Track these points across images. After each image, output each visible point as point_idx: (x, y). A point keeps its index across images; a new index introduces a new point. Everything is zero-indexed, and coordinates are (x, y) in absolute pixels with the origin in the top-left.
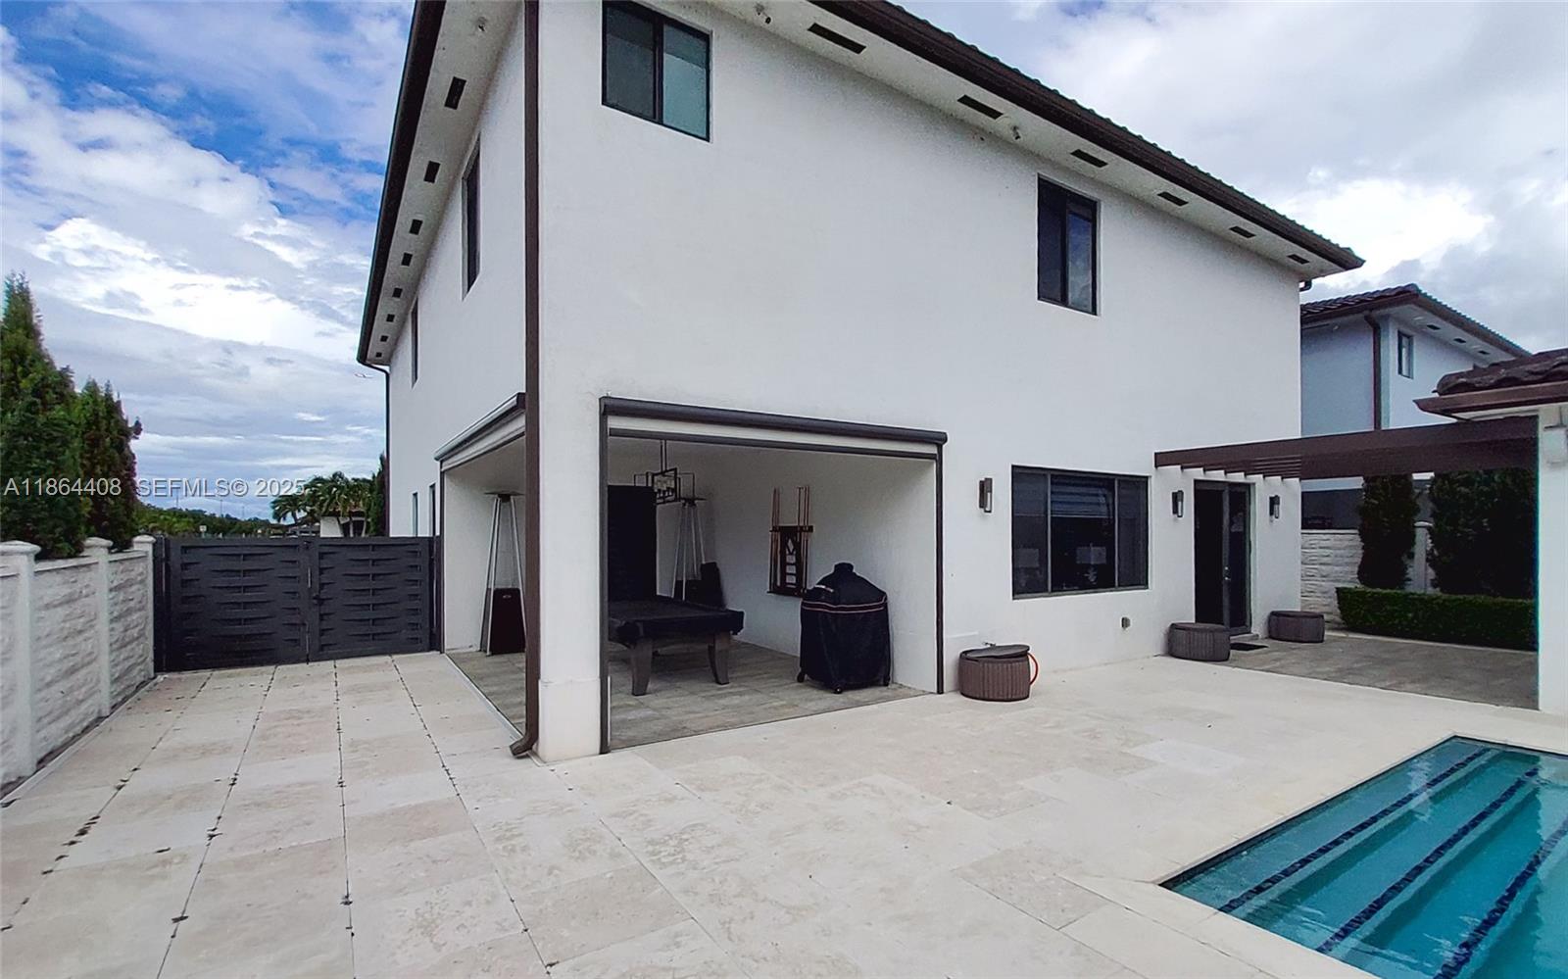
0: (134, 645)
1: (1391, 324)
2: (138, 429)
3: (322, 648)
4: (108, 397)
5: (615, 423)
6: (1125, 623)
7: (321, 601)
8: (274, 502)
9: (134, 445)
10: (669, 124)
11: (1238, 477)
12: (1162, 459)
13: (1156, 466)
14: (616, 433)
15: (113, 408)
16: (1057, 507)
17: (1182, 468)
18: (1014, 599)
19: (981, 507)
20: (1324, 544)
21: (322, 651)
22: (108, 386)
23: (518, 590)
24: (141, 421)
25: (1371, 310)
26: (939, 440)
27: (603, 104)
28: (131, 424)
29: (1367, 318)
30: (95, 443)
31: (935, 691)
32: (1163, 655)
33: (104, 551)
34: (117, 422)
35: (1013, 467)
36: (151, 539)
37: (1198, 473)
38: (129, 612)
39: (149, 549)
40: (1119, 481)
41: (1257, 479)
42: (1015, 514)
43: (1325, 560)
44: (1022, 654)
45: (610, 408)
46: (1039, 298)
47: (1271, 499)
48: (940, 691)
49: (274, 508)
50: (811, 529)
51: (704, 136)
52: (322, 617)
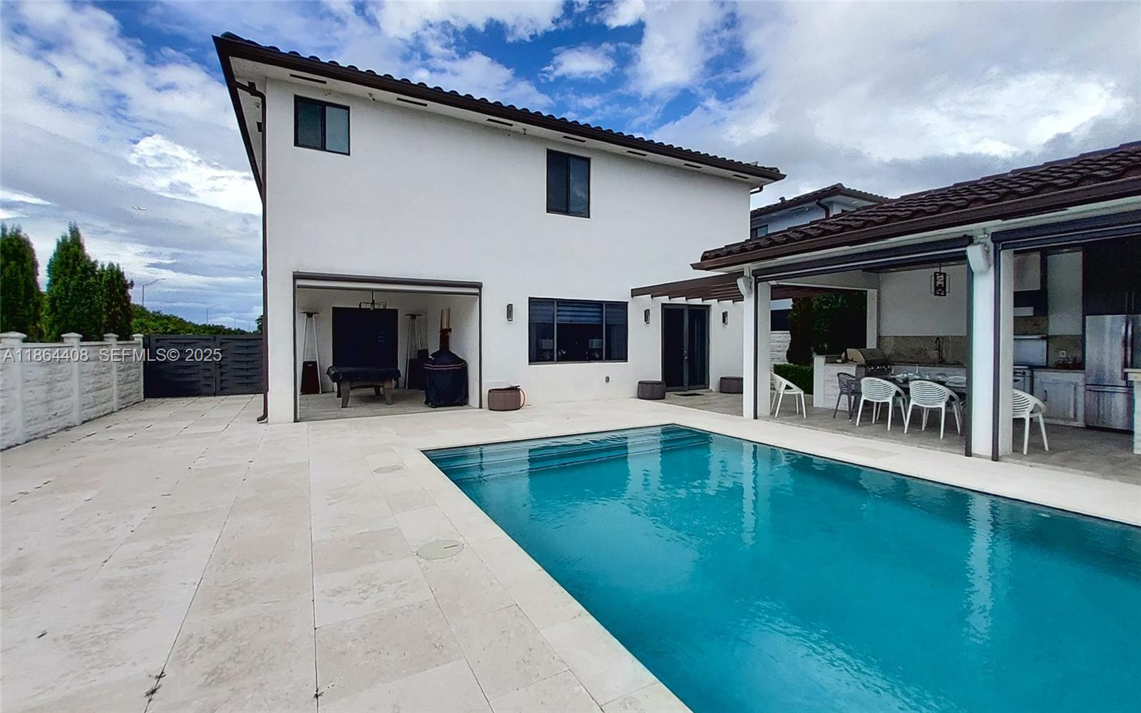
0: (133, 384)
1: (834, 206)
2: (132, 284)
3: (222, 389)
4: (118, 270)
5: (299, 282)
6: (608, 379)
7: (221, 367)
8: (258, 320)
9: (130, 291)
10: (330, 149)
11: (698, 301)
12: (635, 293)
13: (632, 296)
14: (299, 287)
15: (120, 275)
16: (559, 318)
17: (652, 297)
18: (529, 364)
19: (508, 318)
20: (779, 339)
21: (222, 391)
22: (118, 265)
23: (316, 362)
24: (134, 281)
25: (820, 199)
26: (478, 286)
27: (295, 145)
28: (129, 282)
29: (818, 204)
30: (112, 291)
31: (478, 407)
32: (635, 398)
33: (115, 340)
34: (122, 282)
35: (530, 298)
36: (142, 335)
37: (665, 299)
38: (130, 368)
39: (141, 340)
40: (606, 305)
41: (713, 302)
42: (531, 322)
43: (779, 349)
44: (515, 389)
45: (296, 277)
46: (547, 212)
47: (723, 314)
48: (481, 407)
49: (258, 323)
50: (450, 330)
51: (347, 152)
52: (222, 374)
